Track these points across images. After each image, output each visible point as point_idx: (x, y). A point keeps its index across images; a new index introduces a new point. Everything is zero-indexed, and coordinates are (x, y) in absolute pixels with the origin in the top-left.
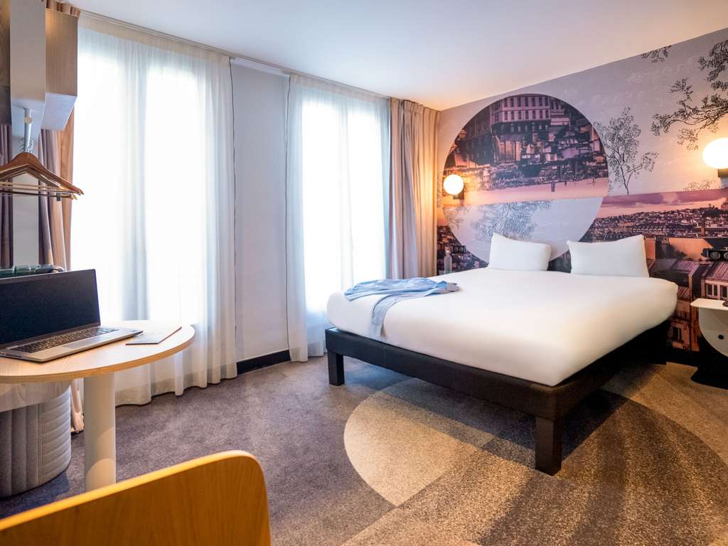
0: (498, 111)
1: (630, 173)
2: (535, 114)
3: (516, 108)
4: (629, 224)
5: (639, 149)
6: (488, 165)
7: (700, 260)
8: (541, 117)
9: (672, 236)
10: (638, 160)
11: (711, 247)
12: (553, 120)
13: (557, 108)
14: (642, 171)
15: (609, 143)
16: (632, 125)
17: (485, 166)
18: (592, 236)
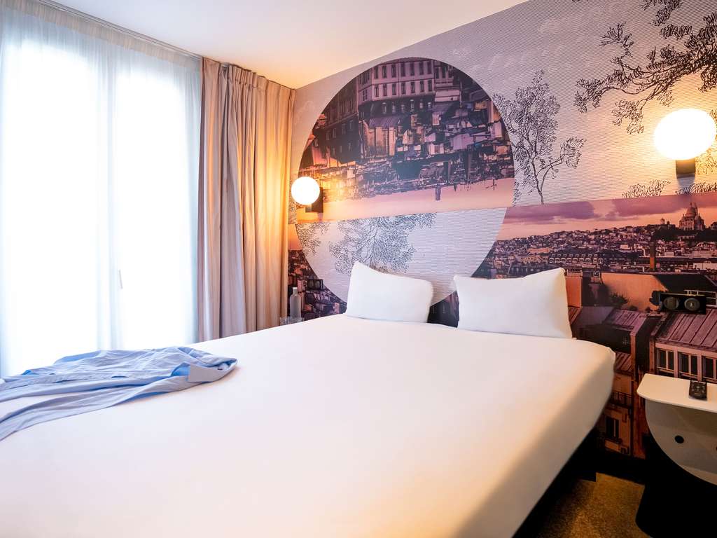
0: (366, 85)
1: (545, 170)
2: (415, 86)
3: (390, 79)
4: (544, 250)
5: (557, 133)
6: (354, 163)
7: (648, 310)
8: (422, 91)
9: (607, 270)
10: (556, 150)
11: (664, 289)
12: (438, 94)
13: (444, 77)
14: (563, 167)
15: (515, 125)
16: (547, 96)
17: (349, 164)
18: (490, 268)
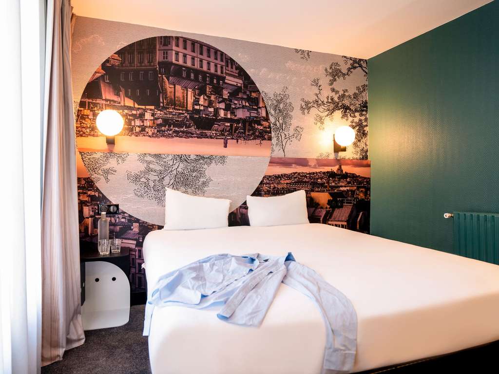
0: (167, 47)
1: (286, 140)
4: (288, 181)
5: (292, 122)
7: (326, 208)
8: (216, 71)
9: (313, 191)
10: (292, 132)
11: (332, 199)
12: (227, 77)
13: (232, 68)
14: (294, 139)
15: (273, 112)
17: (147, 107)
18: (261, 191)
